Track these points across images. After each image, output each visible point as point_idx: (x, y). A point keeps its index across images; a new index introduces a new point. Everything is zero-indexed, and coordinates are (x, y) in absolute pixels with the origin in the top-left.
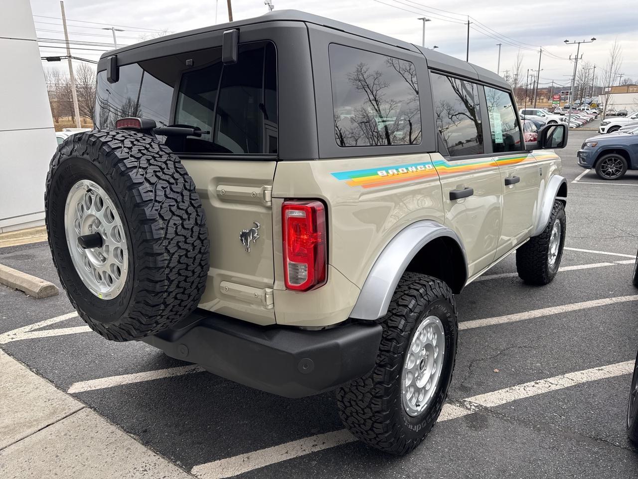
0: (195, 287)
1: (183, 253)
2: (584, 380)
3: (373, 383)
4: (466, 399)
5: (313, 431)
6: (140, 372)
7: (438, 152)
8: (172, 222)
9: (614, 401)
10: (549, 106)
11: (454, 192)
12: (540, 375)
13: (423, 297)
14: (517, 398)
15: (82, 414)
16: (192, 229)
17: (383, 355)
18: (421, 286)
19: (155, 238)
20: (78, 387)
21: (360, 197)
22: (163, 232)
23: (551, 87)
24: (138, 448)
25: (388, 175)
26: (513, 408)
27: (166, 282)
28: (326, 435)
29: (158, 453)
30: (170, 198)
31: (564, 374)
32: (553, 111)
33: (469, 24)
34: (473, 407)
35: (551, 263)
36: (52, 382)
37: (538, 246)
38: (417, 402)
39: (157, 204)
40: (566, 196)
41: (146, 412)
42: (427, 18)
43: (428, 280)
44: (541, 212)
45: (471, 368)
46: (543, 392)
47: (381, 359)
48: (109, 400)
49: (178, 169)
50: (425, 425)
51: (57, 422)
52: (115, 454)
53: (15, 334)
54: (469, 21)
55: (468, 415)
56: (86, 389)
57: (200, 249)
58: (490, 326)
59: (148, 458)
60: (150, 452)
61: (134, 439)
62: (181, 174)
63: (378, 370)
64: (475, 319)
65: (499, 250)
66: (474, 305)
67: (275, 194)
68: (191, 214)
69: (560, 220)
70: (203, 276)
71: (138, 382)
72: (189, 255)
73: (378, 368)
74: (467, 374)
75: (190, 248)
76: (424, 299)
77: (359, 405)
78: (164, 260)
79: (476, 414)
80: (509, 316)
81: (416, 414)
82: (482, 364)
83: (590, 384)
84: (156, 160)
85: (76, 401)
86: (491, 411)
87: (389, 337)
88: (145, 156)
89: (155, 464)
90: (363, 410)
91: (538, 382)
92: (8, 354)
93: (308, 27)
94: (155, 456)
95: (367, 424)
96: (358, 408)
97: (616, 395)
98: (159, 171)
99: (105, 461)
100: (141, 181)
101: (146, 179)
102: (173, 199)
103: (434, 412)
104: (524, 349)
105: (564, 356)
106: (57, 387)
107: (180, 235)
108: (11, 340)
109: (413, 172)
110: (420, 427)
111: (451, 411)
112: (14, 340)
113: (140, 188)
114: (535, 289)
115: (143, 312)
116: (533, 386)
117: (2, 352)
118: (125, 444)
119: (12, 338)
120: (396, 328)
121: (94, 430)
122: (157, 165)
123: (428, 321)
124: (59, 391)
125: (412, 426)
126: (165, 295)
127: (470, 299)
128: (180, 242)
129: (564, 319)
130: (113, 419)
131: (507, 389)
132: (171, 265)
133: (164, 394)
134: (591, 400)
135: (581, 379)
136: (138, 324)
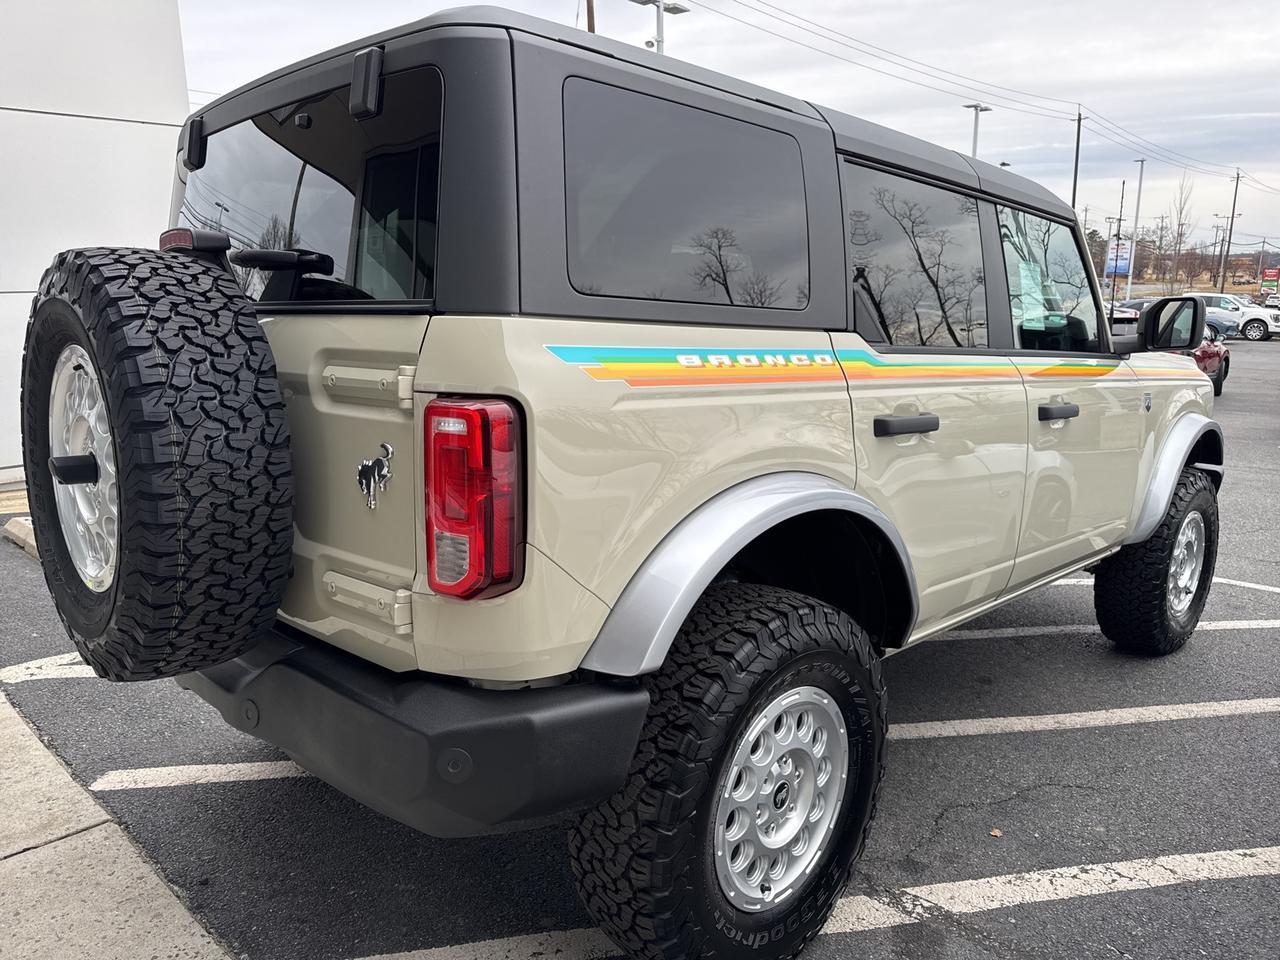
0: (256, 577)
1: (222, 499)
2: (1203, 875)
3: (636, 823)
4: (908, 890)
5: (545, 922)
6: (243, 762)
7: (855, 331)
8: (200, 434)
9: (1265, 933)
10: (1253, 291)
11: (887, 419)
12: (1099, 853)
13: (775, 640)
14: (1028, 898)
15: (97, 835)
16: (249, 452)
17: (661, 760)
18: (774, 615)
19: (156, 461)
20: (113, 780)
21: (615, 404)
22: (176, 450)
23: (1259, 253)
24: (177, 916)
25: (704, 366)
26: (1013, 921)
27: (182, 559)
28: (568, 933)
29: (212, 930)
30: (205, 383)
31: (1157, 856)
32: (1263, 302)
33: (1079, 120)
34: (919, 909)
35: (1179, 608)
36: (69, 764)
37: (1143, 566)
38: (764, 880)
39: (173, 392)
40: (1219, 462)
41: (222, 843)
42: (983, 105)
43: (796, 603)
44: (1149, 491)
45: (940, 821)
46: (1095, 892)
47: (657, 770)
48: (161, 813)
49: (240, 328)
50: (781, 935)
51: (46, 843)
52: (129, 923)
53: (40, 668)
54: (1080, 115)
55: (902, 926)
56: (126, 785)
57: (268, 494)
58: (1011, 733)
59: (188, 939)
60: (198, 929)
61: (178, 897)
62: (243, 337)
63: (647, 793)
64: (979, 716)
65: (1020, 563)
66: (986, 687)
67: (421, 383)
68: (250, 419)
69: (1204, 514)
70: (274, 556)
71: (229, 782)
72: (238, 504)
73: (648, 789)
74: (927, 835)
75: (242, 490)
76: (779, 644)
77: (608, 871)
78: (176, 510)
79: (922, 924)
80: (1061, 717)
81: (758, 907)
82: (968, 815)
83: (1213, 886)
84: (194, 307)
85: (98, 807)
86: (959, 924)
87: (680, 722)
88: (170, 297)
89: (197, 953)
90: (614, 881)
91: (1088, 867)
92: (13, 704)
93: (514, 38)
94: (203, 936)
95: (623, 914)
96: (606, 878)
97: (1273, 919)
98: (195, 328)
99: (103, 934)
100: (146, 343)
101: (159, 341)
102: (211, 384)
103: (810, 909)
104: (1075, 791)
105: (1166, 815)
106: (75, 776)
107: (218, 461)
108: (28, 678)
109: (775, 365)
110: (766, 940)
111: (867, 912)
112: (34, 678)
113: (140, 358)
114: (1135, 664)
115: (138, 619)
116: (1075, 877)
117: (4, 699)
118: (154, 904)
119: (32, 675)
120: (699, 701)
121: (108, 870)
122: (191, 316)
123: (797, 696)
124: (74, 784)
125: (740, 934)
126: (181, 586)
127: (982, 674)
128: (216, 475)
129: (1189, 734)
130: (152, 849)
131: (1009, 877)
132: (192, 522)
133: (271, 810)
134: (1206, 924)
135: (1194, 873)
136: (132, 645)
